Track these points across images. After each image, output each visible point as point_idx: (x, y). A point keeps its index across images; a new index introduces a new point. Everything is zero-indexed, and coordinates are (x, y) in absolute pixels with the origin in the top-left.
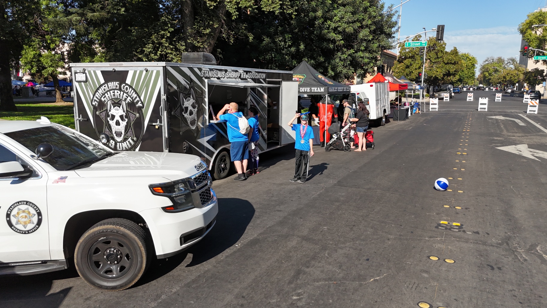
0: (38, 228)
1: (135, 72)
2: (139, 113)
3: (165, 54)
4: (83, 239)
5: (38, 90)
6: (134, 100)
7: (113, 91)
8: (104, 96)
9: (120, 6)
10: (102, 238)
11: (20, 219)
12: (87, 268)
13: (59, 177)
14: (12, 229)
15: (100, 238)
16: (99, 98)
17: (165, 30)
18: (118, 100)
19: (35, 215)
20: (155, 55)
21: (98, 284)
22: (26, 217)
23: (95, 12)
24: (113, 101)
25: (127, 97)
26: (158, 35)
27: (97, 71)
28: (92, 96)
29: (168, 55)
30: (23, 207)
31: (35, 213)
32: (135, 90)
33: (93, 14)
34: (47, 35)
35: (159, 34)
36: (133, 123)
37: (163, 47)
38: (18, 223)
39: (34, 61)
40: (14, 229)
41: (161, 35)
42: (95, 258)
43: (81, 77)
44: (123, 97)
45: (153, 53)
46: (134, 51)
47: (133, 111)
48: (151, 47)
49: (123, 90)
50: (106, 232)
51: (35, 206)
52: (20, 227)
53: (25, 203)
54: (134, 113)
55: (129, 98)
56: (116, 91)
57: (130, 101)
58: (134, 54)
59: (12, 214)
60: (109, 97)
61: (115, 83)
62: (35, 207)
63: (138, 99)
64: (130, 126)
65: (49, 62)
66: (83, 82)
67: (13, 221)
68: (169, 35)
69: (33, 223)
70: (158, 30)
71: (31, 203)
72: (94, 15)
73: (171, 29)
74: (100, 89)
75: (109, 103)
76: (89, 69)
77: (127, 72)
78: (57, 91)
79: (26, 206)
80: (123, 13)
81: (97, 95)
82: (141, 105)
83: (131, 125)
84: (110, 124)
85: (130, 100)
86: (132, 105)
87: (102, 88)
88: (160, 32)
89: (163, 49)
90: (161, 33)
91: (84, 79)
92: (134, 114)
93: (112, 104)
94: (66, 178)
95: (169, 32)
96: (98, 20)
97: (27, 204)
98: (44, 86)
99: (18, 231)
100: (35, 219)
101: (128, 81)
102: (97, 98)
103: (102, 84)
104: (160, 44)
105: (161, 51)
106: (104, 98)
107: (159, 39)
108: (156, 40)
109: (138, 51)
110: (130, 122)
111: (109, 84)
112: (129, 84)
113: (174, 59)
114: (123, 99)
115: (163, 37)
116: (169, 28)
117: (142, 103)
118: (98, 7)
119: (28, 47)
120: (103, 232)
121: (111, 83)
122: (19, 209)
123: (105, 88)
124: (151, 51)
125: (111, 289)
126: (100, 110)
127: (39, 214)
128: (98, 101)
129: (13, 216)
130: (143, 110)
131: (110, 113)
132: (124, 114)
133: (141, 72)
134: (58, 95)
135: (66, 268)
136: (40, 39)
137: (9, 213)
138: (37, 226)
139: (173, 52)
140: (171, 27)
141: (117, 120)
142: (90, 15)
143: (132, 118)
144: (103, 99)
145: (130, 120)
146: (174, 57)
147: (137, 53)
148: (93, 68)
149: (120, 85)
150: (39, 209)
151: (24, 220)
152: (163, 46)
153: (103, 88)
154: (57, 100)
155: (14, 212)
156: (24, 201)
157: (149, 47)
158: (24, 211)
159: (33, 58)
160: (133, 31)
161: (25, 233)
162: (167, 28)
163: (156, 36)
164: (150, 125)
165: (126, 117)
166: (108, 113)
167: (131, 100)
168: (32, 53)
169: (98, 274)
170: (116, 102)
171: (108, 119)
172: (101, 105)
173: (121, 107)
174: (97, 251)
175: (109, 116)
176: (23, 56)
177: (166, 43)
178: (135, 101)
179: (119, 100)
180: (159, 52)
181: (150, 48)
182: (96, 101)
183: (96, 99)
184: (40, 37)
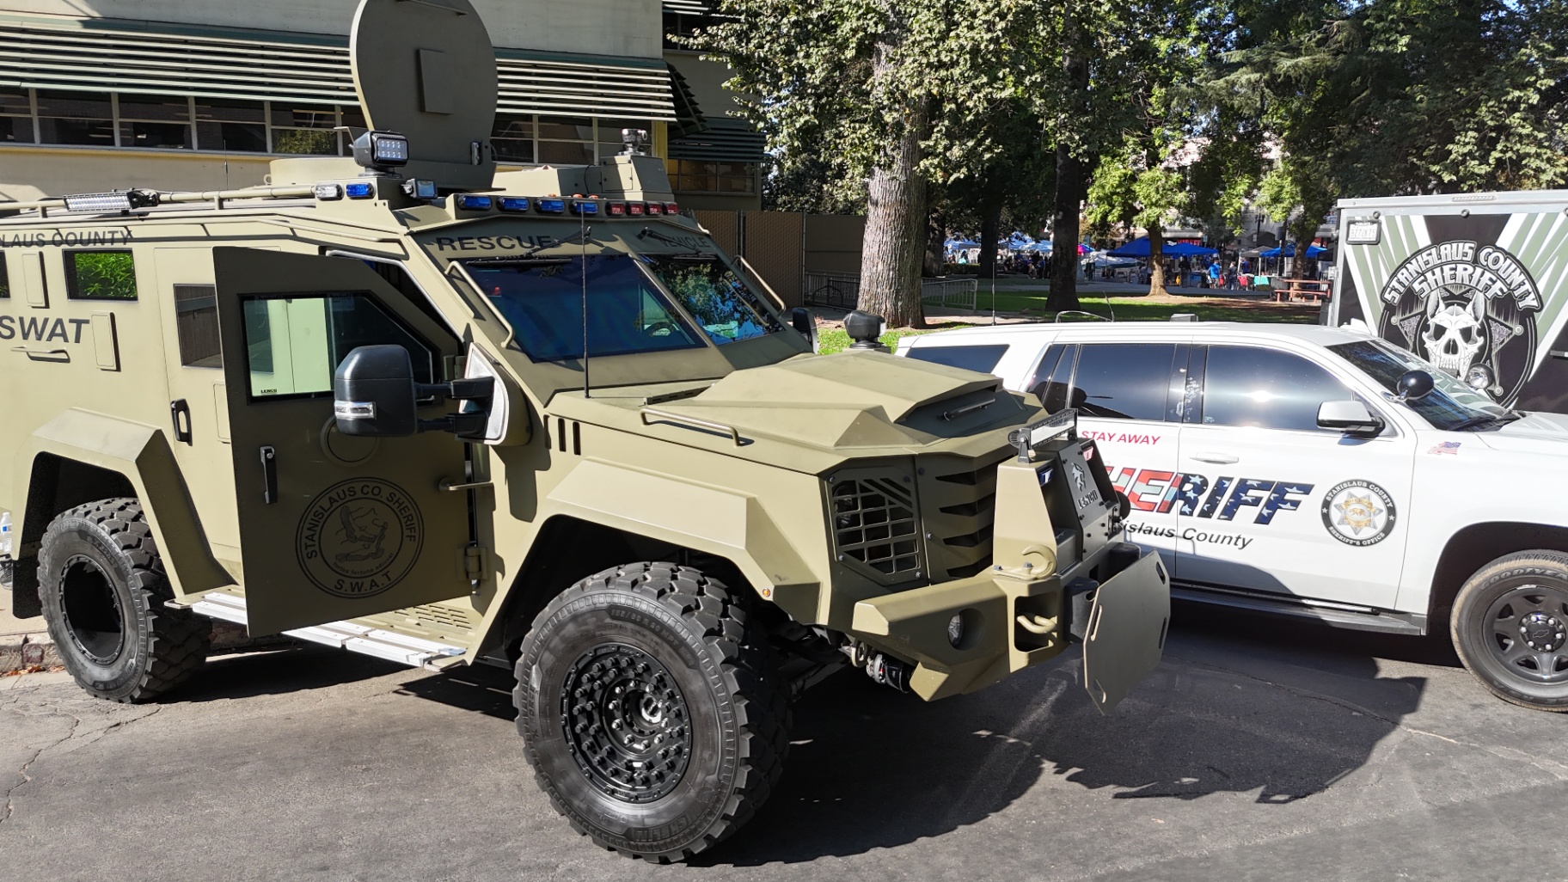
0: (1383, 539)
1: (1531, 219)
2: (1523, 323)
3: (1514, 157)
4: (1481, 579)
5: (1094, 264)
6: (1514, 290)
7: (1453, 266)
8: (1422, 278)
9: (1397, 32)
10: (1527, 586)
11: (1349, 515)
12: (1480, 643)
13: (1442, 442)
14: (1330, 531)
15: (1521, 585)
16: (1407, 284)
17: (1523, 87)
18: (1463, 290)
19: (1381, 511)
20: (1480, 165)
21: (1500, 684)
22: (1362, 512)
23: (1300, 55)
24: (1447, 290)
25: (1494, 282)
26: (1500, 102)
27: (1412, 217)
28: (1385, 279)
29: (1524, 162)
30: (1361, 492)
31: (1383, 507)
32: (1519, 264)
33: (1296, 60)
34: (1156, 126)
35: (1503, 99)
36: (1499, 348)
37: (1511, 138)
38: (1343, 521)
39: (1118, 194)
40: (1334, 532)
41: (1509, 102)
42: (1500, 626)
43: (1367, 232)
44: (1479, 280)
45: (1474, 158)
46: (1411, 154)
47: (1506, 319)
48: (1474, 140)
49: (1485, 263)
50: (1542, 574)
51: (1386, 493)
52: (1347, 530)
53: (1365, 485)
54: (1508, 324)
55: (1499, 284)
56: (1460, 267)
57: (1500, 293)
58: (1412, 162)
59: (1335, 502)
60: (1436, 280)
61: (1461, 245)
62: (1385, 496)
63: (1527, 286)
64: (1489, 357)
65: (1153, 194)
66: (1369, 243)
67: (1335, 516)
68: (1535, 99)
69: (1375, 527)
70: (1503, 88)
71: (1376, 486)
72: (1296, 64)
73: (1545, 81)
74: (1414, 261)
75: (1434, 296)
76: (1391, 212)
77: (1506, 218)
78: (1156, 266)
79: (1367, 492)
80: (1404, 49)
81: (1403, 275)
82: (1535, 303)
83: (1494, 353)
84: (1426, 349)
85: (1501, 290)
86: (1505, 305)
87: (1419, 258)
88: (1508, 93)
89: (1509, 145)
90: (1510, 98)
91: (1373, 237)
92: (1506, 326)
93: (1444, 299)
94: (1458, 445)
95: (1539, 91)
96: (1304, 77)
97: (1368, 487)
98: (1108, 255)
99: (1341, 538)
100: (1381, 520)
101: (1504, 240)
102: (1400, 283)
103: (1421, 247)
104: (1504, 130)
105: (1501, 151)
106: (1420, 283)
107: (1501, 116)
108: (1492, 119)
109: (1425, 154)
110: (1490, 346)
111: (1442, 248)
112: (1506, 249)
113: (1544, 171)
114: (1480, 287)
115: (1514, 107)
116: (1539, 78)
117: (1539, 298)
118: (1309, 40)
119: (1109, 159)
120: (1533, 572)
121: (1448, 246)
122: (1351, 495)
123: (1429, 258)
124: (1470, 153)
125: (1532, 701)
126: (1404, 313)
127: (1392, 511)
128: (1402, 289)
129: (1336, 506)
130: (1539, 317)
131: (1432, 322)
132: (1476, 326)
133: (1551, 218)
134: (1157, 277)
135: (1423, 633)
136: (1138, 136)
137: (1329, 499)
138: (1383, 535)
139: (1543, 151)
140: (1548, 75)
141: (1450, 341)
142: (1285, 64)
143: (1497, 336)
144: (1416, 286)
145: (1491, 342)
146: (1543, 165)
147: (1421, 158)
148: (1403, 210)
149: (1477, 251)
150: (1392, 501)
151: (1357, 517)
152: (1513, 134)
153: (1421, 258)
154: (1152, 289)
155: (1340, 499)
156: (1363, 481)
157: (1467, 140)
158: (1359, 501)
159: (1118, 186)
160: (1418, 99)
161: (1354, 544)
162: (1533, 78)
163: (1492, 106)
164: (1555, 357)
165: (1481, 332)
166: (1427, 320)
167: (1505, 290)
168: (1118, 173)
169: (1502, 663)
170: (1457, 293)
171: (1425, 336)
172: (1410, 299)
173: (1469, 307)
174: (1507, 611)
175: (1426, 328)
176: (1097, 183)
177: (1523, 127)
178: (1517, 293)
179: (1467, 288)
180: (1495, 154)
181: (1468, 143)
182: (1395, 290)
183: (1398, 286)
184: (1139, 133)
